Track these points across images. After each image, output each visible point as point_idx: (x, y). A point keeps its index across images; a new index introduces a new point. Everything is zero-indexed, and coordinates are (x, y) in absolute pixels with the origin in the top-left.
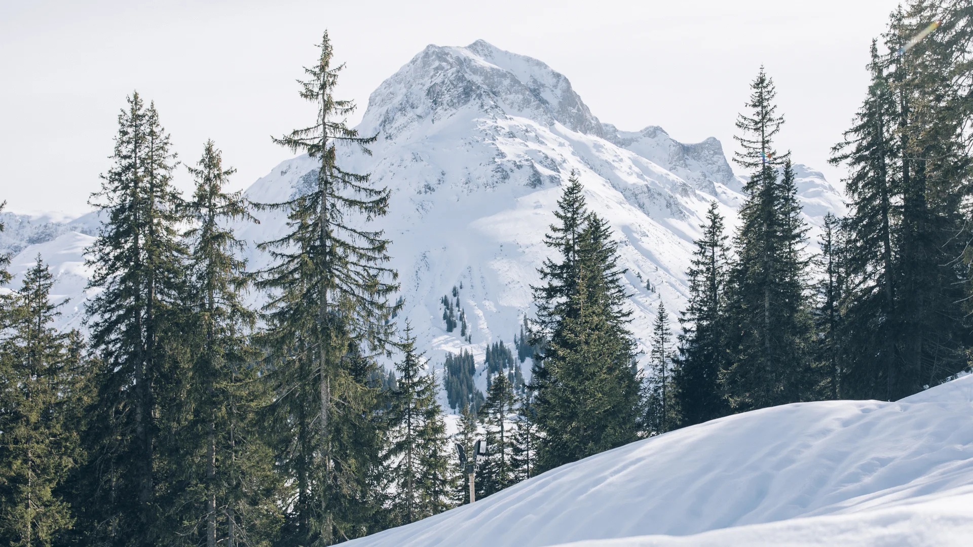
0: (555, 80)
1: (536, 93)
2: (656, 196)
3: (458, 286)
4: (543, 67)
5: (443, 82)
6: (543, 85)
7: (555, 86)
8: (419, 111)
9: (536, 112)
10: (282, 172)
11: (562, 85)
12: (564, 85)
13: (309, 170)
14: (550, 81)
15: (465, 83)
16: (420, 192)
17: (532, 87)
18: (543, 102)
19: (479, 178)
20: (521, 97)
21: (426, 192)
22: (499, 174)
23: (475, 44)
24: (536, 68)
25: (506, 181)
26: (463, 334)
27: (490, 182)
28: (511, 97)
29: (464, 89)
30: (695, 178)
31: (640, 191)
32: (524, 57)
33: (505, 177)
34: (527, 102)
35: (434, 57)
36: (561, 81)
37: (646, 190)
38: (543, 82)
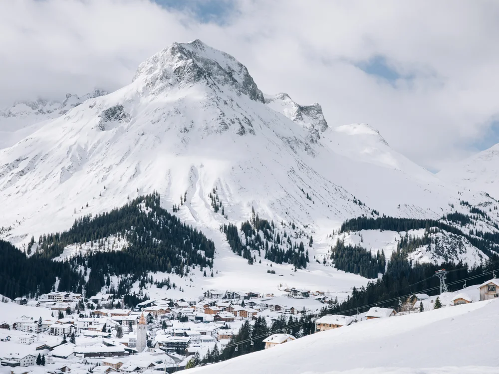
0: (240, 68)
1: (230, 74)
2: (299, 143)
3: (215, 188)
4: (233, 60)
5: (185, 67)
6: (233, 71)
7: (240, 72)
8: (171, 81)
9: (231, 87)
10: (90, 106)
11: (244, 71)
12: (245, 71)
13: (108, 108)
14: (236, 68)
15: (198, 69)
16: (181, 132)
17: (228, 71)
18: (235, 81)
19: (212, 127)
20: (223, 77)
21: (185, 132)
22: (223, 126)
23: (195, 42)
24: (229, 60)
25: (227, 130)
26: (223, 214)
27: (219, 130)
28: (218, 77)
29: (198, 73)
30: (308, 127)
31: (291, 140)
32: (222, 52)
33: (226, 128)
34: (226, 81)
35: (177, 50)
36: (243, 68)
37: (294, 139)
38: (233, 69)
